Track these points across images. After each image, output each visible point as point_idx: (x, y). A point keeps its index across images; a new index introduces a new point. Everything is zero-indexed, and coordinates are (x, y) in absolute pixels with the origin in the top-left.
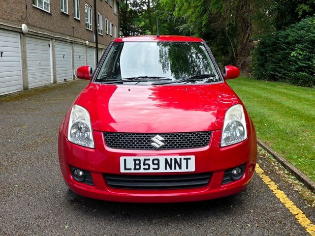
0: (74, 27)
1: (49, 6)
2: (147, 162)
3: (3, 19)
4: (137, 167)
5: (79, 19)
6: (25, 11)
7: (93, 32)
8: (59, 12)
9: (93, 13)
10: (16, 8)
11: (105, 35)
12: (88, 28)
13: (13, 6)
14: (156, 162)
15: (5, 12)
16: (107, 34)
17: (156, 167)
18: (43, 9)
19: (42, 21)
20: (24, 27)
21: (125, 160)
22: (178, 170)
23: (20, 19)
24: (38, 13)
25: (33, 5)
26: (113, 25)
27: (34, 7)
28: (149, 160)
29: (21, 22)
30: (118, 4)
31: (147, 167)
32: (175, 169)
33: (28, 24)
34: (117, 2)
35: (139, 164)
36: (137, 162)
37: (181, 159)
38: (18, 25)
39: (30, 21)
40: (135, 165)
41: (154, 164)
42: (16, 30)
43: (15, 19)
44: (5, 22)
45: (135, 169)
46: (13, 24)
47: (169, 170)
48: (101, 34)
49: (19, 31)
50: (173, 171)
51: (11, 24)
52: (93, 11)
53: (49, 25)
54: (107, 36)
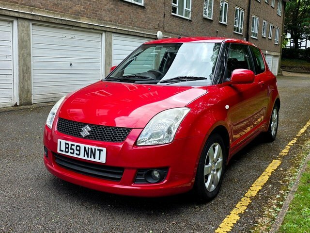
0: (217, 32)
1: (190, 13)
2: (73, 147)
3: (140, 28)
4: (67, 150)
5: (226, 23)
6: (162, 19)
7: (244, 36)
8: (200, 18)
9: (246, 16)
10: (153, 17)
11: (260, 38)
12: (238, 31)
13: (151, 16)
14: (78, 148)
15: (142, 21)
16: (263, 37)
17: (78, 153)
18: (184, 17)
19: (180, 28)
20: (159, 34)
21: (60, 142)
22: (92, 159)
23: (157, 27)
24: (177, 20)
25: (172, 14)
26: (274, 27)
27: (172, 15)
28: (74, 145)
29: (157, 30)
30: (284, 3)
31: (72, 151)
32: (91, 157)
33: (164, 32)
34: (283, 1)
35: (68, 148)
36: (67, 146)
37: (95, 149)
38: (154, 32)
39: (166, 29)
40: (66, 148)
41: (77, 150)
42: (151, 37)
43: (151, 27)
44: (141, 30)
45: (65, 152)
46: (149, 32)
47: (86, 158)
48: (255, 37)
49: (155, 37)
50: (89, 159)
51: (146, 31)
52: (246, 14)
53: (188, 31)
54: (263, 39)
